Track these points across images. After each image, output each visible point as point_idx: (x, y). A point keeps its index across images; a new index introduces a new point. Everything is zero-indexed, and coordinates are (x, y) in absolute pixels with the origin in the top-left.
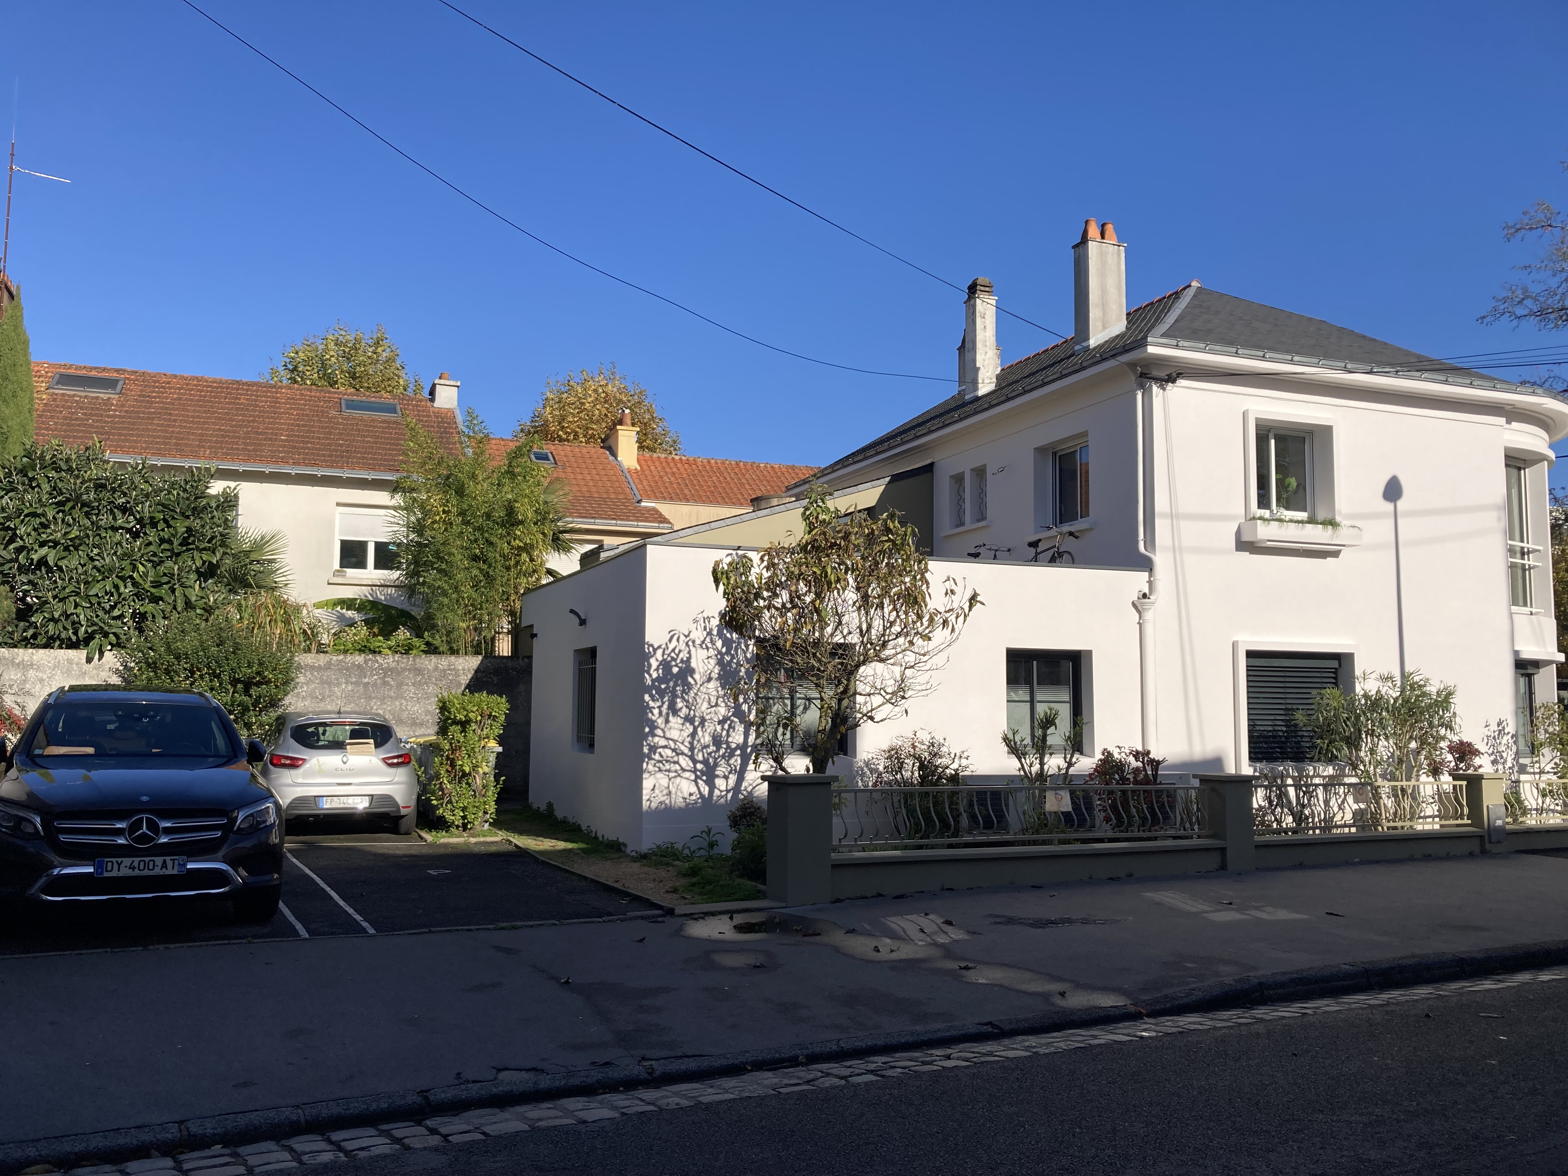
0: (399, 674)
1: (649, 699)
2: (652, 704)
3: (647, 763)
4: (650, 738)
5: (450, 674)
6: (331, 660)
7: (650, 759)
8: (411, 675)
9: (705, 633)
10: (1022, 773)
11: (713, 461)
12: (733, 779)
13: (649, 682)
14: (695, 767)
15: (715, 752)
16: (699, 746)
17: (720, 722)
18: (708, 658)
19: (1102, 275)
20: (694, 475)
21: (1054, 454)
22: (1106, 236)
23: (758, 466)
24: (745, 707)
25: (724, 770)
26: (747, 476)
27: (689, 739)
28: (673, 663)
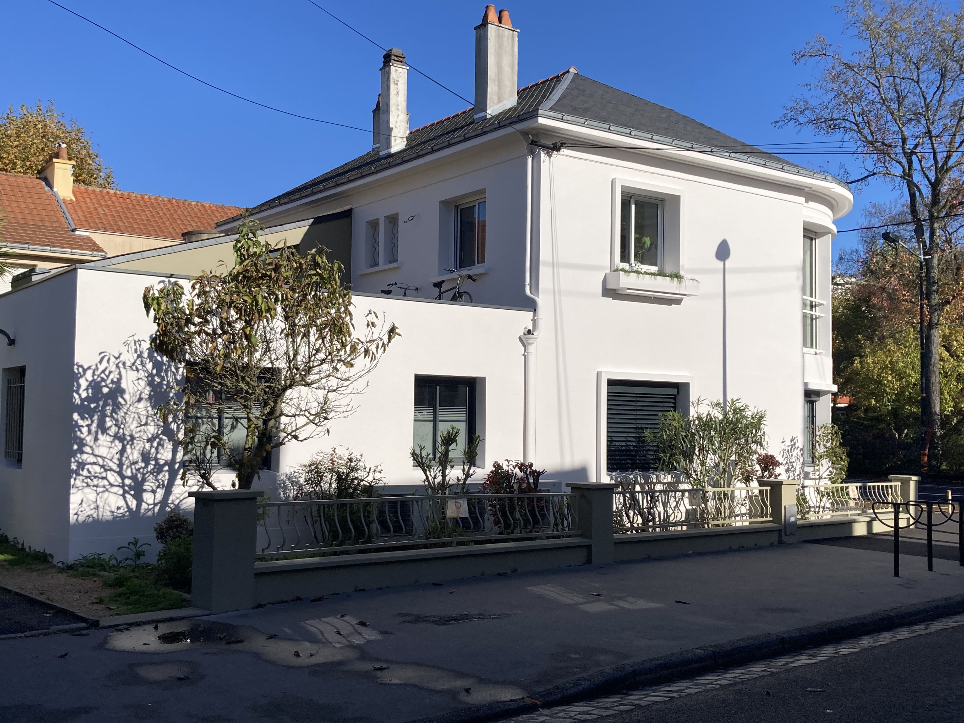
1: (79, 417)
2: (81, 422)
3: (75, 479)
4: (79, 455)
7: (78, 474)
9: (136, 355)
10: (427, 483)
11: (146, 197)
12: (160, 493)
13: (78, 401)
14: (123, 482)
15: (143, 468)
16: (127, 463)
17: (149, 440)
18: (138, 379)
19: (499, 55)
20: (128, 209)
21: (457, 207)
22: (503, 22)
23: (190, 204)
24: (174, 426)
25: (152, 484)
26: (179, 212)
27: (118, 456)
28: (103, 384)
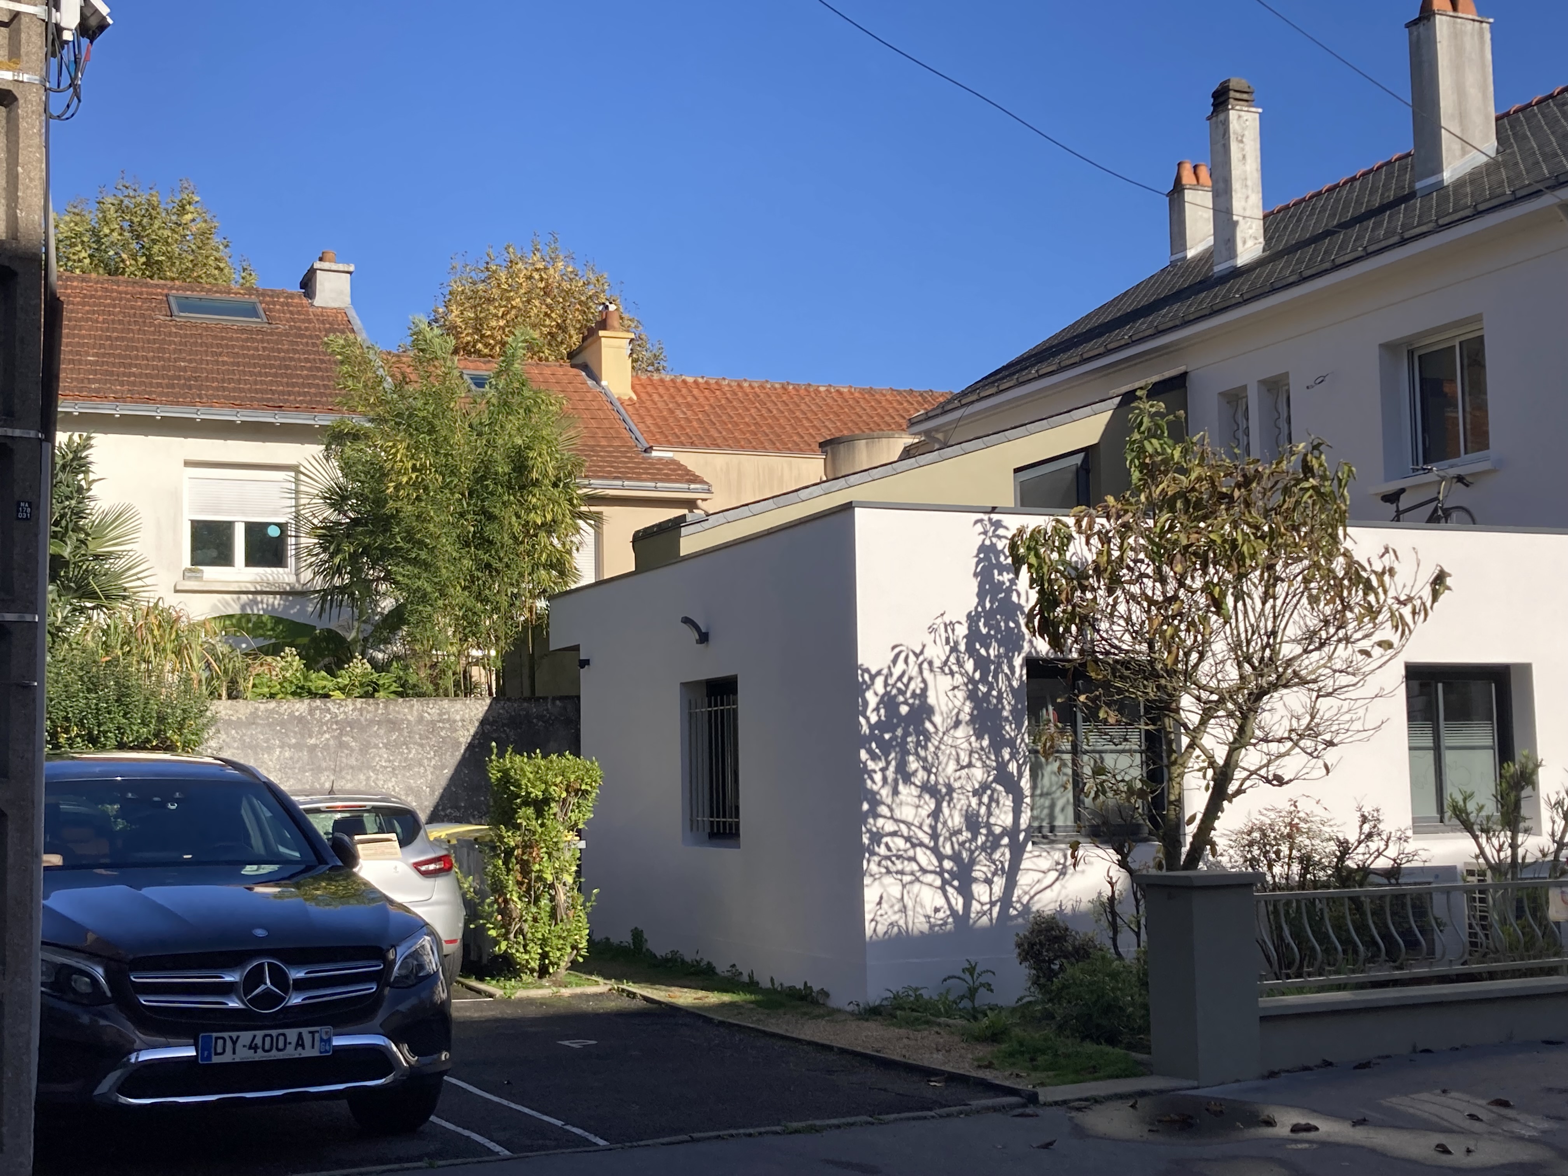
0: (363, 729)
1: (867, 756)
2: (871, 765)
3: (869, 861)
4: (871, 821)
5: (442, 728)
6: (257, 709)
7: (873, 853)
8: (382, 732)
9: (947, 648)
10: (1481, 860)
11: (746, 385)
12: (999, 883)
13: (865, 729)
14: (941, 865)
15: (970, 841)
16: (945, 833)
17: (975, 793)
18: (954, 688)
20: (721, 407)
21: (1411, 353)
22: (1460, 7)
23: (817, 391)
24: (1013, 767)
25: (985, 869)
27: (928, 821)
28: (901, 699)
